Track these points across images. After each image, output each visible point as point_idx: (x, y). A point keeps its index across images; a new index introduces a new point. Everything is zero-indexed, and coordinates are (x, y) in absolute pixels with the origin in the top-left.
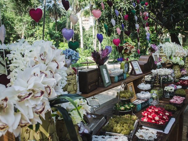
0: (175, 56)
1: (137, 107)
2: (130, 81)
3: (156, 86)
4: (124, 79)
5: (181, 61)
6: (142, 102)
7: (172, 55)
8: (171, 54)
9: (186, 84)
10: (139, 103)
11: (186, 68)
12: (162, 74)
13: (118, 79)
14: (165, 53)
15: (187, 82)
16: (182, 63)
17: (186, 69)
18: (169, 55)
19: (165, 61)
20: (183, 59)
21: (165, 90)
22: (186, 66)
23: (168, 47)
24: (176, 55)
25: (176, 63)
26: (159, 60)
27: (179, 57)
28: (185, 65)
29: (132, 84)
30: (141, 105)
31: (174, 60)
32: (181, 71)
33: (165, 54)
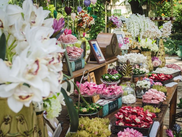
0: (144, 37)
1: (104, 108)
2: (91, 70)
3: (126, 80)
4: (82, 67)
5: (154, 45)
6: (109, 102)
7: (140, 35)
8: (138, 33)
9: (163, 79)
10: (106, 104)
11: (159, 55)
12: (134, 62)
13: (75, 67)
14: (130, 32)
15: (163, 76)
16: (155, 48)
17: (160, 57)
18: (136, 35)
19: (132, 43)
20: (156, 42)
21: (138, 86)
22: (160, 52)
23: (134, 23)
24: (146, 36)
25: (146, 47)
26: (125, 41)
27: (151, 38)
28: (158, 52)
29: (92, 75)
30: (108, 106)
31: (143, 43)
32: (153, 60)
33: (129, 34)
